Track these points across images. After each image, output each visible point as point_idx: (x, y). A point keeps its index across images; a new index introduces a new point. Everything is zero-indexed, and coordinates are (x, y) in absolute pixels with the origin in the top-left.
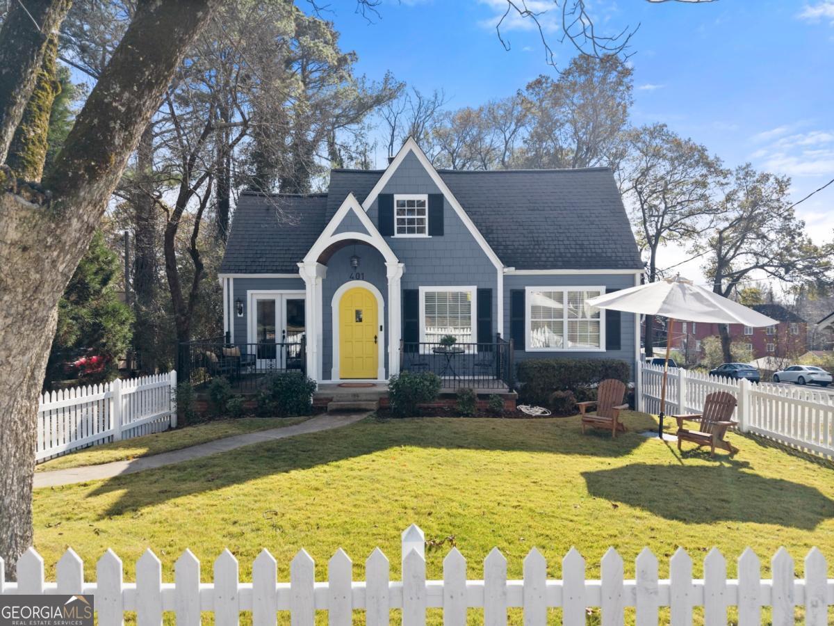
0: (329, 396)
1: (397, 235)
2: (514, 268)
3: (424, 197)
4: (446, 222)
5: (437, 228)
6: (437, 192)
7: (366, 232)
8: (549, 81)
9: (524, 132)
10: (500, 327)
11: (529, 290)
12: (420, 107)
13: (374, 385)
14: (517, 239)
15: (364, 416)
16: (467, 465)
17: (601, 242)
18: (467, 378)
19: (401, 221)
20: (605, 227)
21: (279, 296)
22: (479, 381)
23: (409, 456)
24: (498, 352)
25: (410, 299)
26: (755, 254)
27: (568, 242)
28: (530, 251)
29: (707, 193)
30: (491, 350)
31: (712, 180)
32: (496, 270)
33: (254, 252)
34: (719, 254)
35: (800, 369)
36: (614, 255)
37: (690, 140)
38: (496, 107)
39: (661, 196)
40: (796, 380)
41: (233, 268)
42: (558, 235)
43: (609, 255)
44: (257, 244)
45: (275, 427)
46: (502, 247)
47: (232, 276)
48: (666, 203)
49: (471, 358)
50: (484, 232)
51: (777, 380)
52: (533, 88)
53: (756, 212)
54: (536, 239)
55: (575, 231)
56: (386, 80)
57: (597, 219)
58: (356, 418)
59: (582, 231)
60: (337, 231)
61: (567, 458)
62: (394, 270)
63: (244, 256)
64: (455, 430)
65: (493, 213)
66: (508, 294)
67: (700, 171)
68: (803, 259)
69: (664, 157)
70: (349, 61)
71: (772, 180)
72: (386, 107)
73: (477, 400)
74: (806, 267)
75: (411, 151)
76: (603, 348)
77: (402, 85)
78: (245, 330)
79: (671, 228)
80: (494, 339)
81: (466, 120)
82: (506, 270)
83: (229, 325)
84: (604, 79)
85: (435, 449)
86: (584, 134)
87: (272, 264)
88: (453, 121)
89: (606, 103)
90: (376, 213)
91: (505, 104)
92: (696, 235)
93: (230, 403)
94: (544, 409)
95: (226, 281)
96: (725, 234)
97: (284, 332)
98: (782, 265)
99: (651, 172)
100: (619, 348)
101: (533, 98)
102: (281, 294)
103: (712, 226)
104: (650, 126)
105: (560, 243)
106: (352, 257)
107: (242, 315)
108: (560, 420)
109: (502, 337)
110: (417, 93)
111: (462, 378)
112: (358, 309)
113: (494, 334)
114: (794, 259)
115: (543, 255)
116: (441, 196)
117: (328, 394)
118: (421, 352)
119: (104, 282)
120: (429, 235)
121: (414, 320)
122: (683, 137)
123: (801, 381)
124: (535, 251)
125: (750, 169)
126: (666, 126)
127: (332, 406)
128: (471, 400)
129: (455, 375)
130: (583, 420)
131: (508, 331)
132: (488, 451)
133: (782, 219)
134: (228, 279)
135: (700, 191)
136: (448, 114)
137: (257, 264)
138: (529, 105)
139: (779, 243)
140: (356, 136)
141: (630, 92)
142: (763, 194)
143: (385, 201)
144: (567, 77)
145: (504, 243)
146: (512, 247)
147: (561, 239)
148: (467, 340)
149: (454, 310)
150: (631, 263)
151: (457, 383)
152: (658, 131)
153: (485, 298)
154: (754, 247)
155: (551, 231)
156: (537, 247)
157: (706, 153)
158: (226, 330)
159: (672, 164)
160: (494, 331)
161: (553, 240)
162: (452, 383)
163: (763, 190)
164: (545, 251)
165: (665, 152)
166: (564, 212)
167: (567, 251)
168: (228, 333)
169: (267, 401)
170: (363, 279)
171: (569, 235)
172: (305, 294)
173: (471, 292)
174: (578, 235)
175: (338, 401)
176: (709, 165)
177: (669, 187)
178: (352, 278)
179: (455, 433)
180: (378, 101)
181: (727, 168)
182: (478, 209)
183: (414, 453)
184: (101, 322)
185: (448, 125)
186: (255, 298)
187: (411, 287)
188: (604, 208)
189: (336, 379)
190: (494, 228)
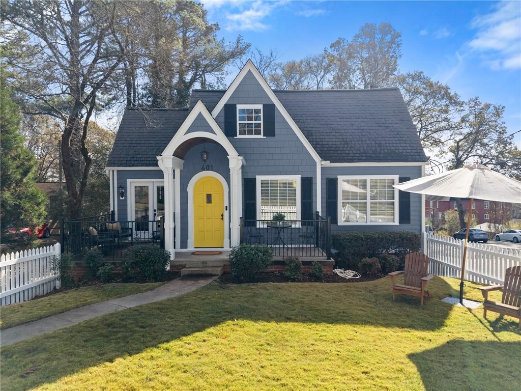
0: (183, 264)
1: (239, 136)
2: (329, 162)
3: (260, 107)
4: (277, 126)
5: (270, 131)
6: (270, 103)
7: (213, 132)
8: (345, 41)
9: (330, 76)
10: (319, 207)
11: (340, 178)
12: (261, 61)
13: (220, 253)
14: (330, 140)
15: (210, 281)
16: (295, 344)
17: (394, 142)
18: (293, 246)
19: (242, 125)
20: (397, 130)
21: (152, 184)
22: (303, 248)
23: (240, 333)
24: (317, 228)
25: (249, 186)
26: (480, 156)
27: (369, 142)
28: (341, 148)
29: (449, 117)
30: (312, 225)
31: (453, 108)
32: (316, 163)
33: (133, 151)
34: (456, 156)
35: (514, 232)
36: (404, 151)
37: (438, 82)
38: (311, 60)
39: (419, 119)
40: (512, 239)
41: (117, 162)
42: (361, 137)
43: (401, 151)
44: (135, 145)
45: (131, 293)
46: (319, 146)
47: (116, 169)
48: (422, 124)
49: (297, 231)
50: (306, 134)
51: (498, 239)
52: (335, 47)
53: (481, 129)
54: (345, 140)
55: (375, 134)
56: (238, 41)
57: (390, 125)
58: (203, 283)
59: (380, 133)
60: (189, 131)
61: (389, 332)
62: (235, 162)
63: (125, 153)
64: (284, 298)
65: (312, 121)
66: (325, 182)
67: (444, 102)
68: (511, 159)
69: (421, 93)
70: (214, 29)
71: (492, 107)
72: (238, 60)
73: (302, 266)
74: (514, 165)
75: (250, 71)
76: (397, 223)
77: (248, 46)
78: (126, 210)
79: (425, 140)
80: (314, 217)
81: (292, 69)
82: (323, 162)
83: (114, 205)
84: (382, 39)
85: (265, 323)
86: (369, 77)
87: (146, 159)
88: (283, 69)
89: (384, 56)
90: (222, 119)
91: (317, 58)
92: (441, 144)
93: (101, 270)
94: (355, 272)
95: (111, 172)
96: (460, 144)
97: (155, 211)
98: (497, 164)
99: (412, 104)
100: (410, 223)
101: (335, 54)
102: (153, 182)
103: (452, 138)
104: (412, 73)
105: (364, 142)
106: (202, 153)
107: (124, 198)
108: (371, 283)
109: (320, 214)
110: (259, 52)
111: (289, 246)
112: (208, 193)
113: (314, 212)
114: (505, 159)
115: (351, 152)
116: (273, 106)
117: (182, 262)
118: (258, 227)
119: (25, 173)
120: (264, 136)
121: (253, 202)
122: (433, 80)
123: (515, 240)
124: (345, 149)
125: (478, 101)
126: (423, 73)
127: (184, 271)
128: (297, 267)
129: (284, 244)
130: (394, 289)
131: (325, 209)
132: (314, 325)
133: (498, 134)
134: (113, 171)
135: (444, 116)
136: (280, 65)
137: (135, 159)
138: (332, 58)
139: (496, 149)
140: (218, 79)
141: (399, 49)
142: (486, 117)
143: (230, 109)
144: (358, 39)
145: (321, 143)
146: (327, 146)
147: (364, 139)
148: (294, 217)
149: (283, 195)
150: (418, 157)
151: (285, 250)
152: (417, 76)
153: (307, 184)
154: (479, 152)
155: (356, 134)
156: (346, 146)
157: (449, 91)
158: (112, 209)
159: (426, 98)
160: (314, 210)
161: (358, 141)
162: (282, 250)
163: (485, 115)
164: (352, 149)
165: (422, 90)
166: (366, 120)
167: (369, 148)
168: (113, 212)
169: (129, 269)
170: (212, 170)
171: (370, 136)
172: (163, 182)
173: (296, 180)
174: (377, 136)
175: (190, 267)
176: (451, 98)
177: (424, 113)
178: (203, 169)
179: (284, 302)
180: (233, 55)
181: (462, 101)
182: (301, 118)
183: (245, 329)
184: (20, 203)
185: (279, 72)
186: (134, 185)
187: (250, 176)
188: (396, 117)
189: (191, 248)
190: (314, 132)
